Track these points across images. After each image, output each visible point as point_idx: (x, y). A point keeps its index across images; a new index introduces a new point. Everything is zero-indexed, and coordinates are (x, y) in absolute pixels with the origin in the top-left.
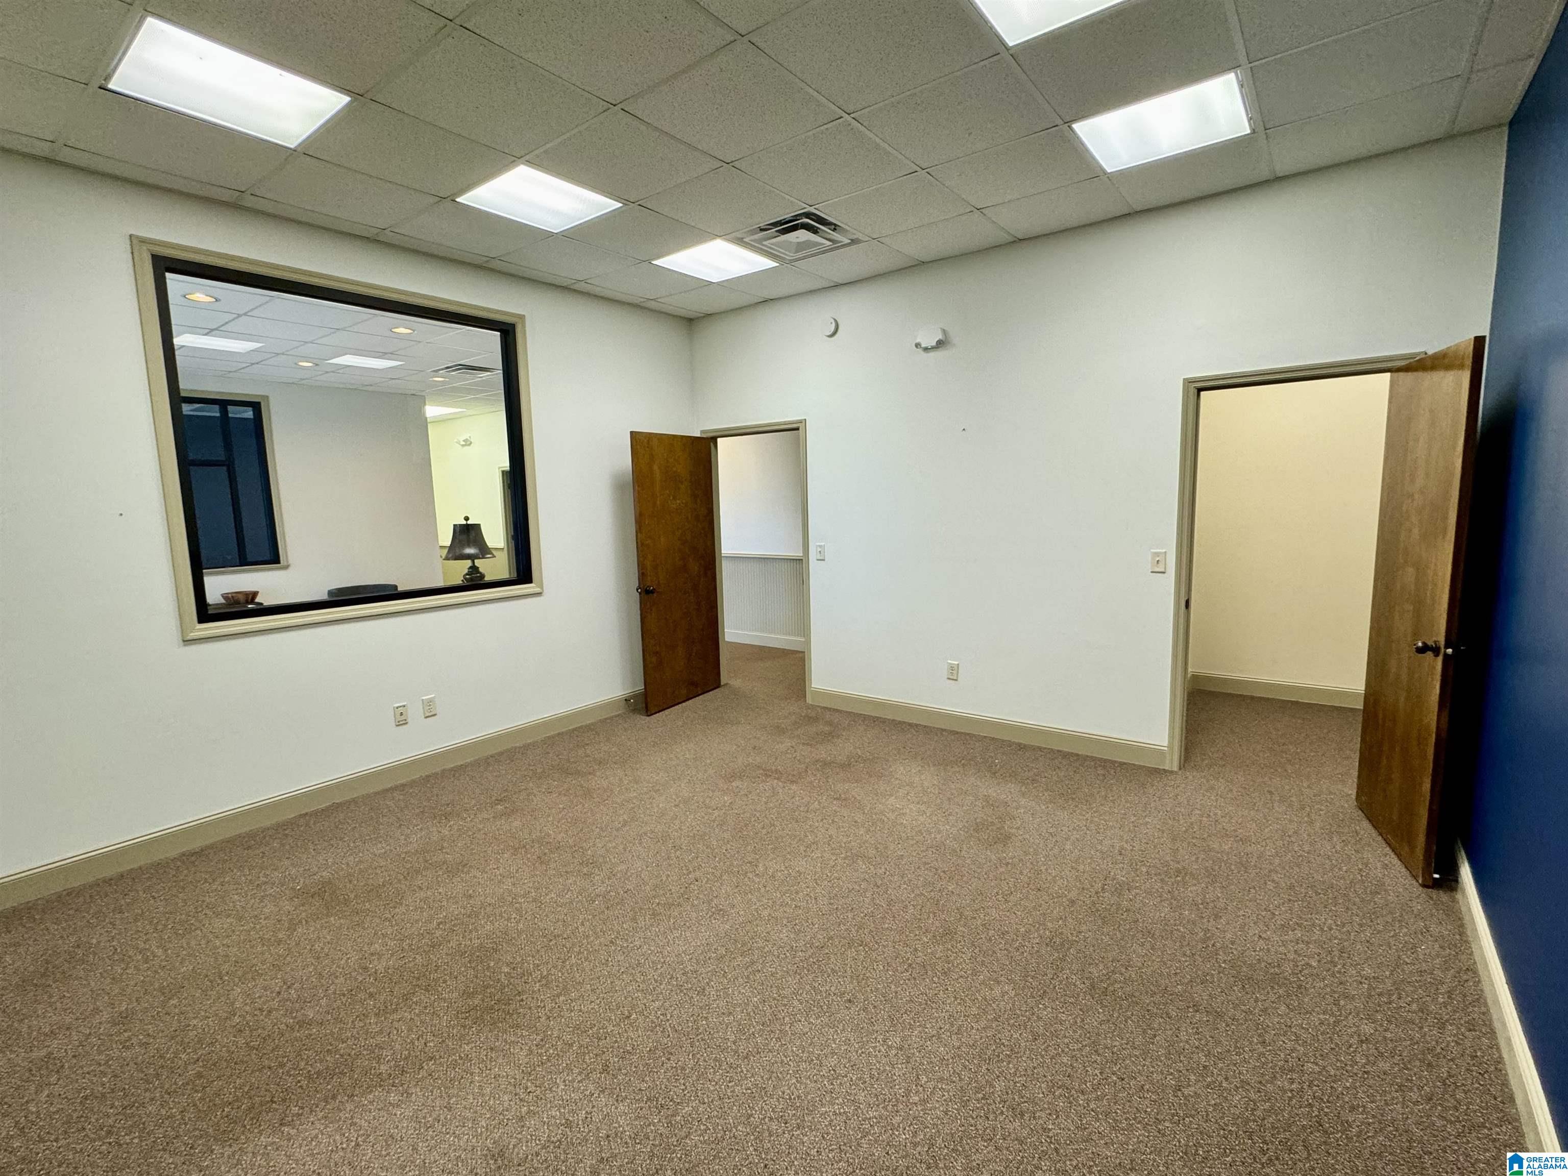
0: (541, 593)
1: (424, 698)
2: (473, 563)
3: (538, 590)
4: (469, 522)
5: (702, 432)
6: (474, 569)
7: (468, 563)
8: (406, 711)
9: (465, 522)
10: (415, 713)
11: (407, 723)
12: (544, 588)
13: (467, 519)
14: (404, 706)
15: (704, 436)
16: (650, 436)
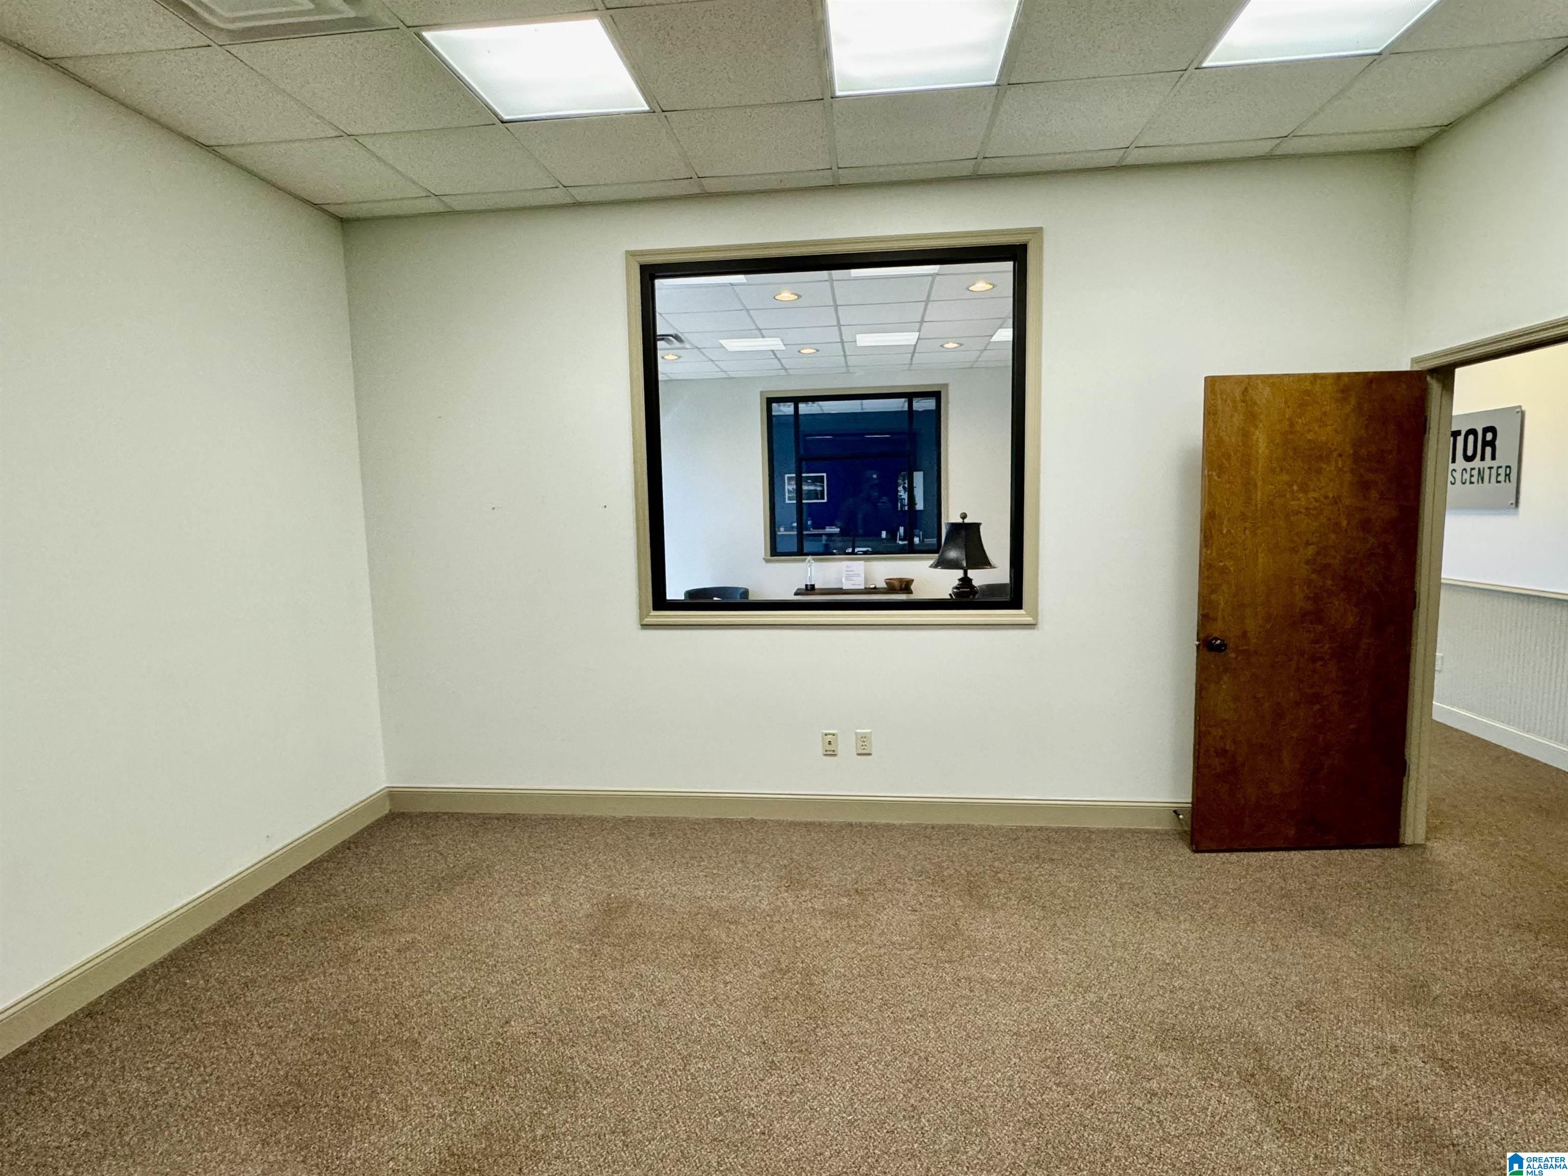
0: (1035, 625)
1: (858, 731)
2: (966, 573)
3: (1029, 620)
4: (966, 521)
5: (1415, 361)
6: (966, 581)
7: (960, 573)
8: (836, 740)
9: (960, 521)
10: (847, 746)
11: (835, 755)
12: (1040, 617)
13: (964, 516)
14: (834, 735)
15: (1417, 368)
16: (1248, 383)
